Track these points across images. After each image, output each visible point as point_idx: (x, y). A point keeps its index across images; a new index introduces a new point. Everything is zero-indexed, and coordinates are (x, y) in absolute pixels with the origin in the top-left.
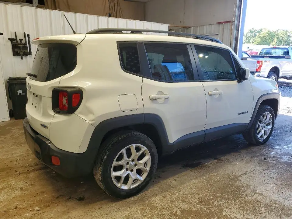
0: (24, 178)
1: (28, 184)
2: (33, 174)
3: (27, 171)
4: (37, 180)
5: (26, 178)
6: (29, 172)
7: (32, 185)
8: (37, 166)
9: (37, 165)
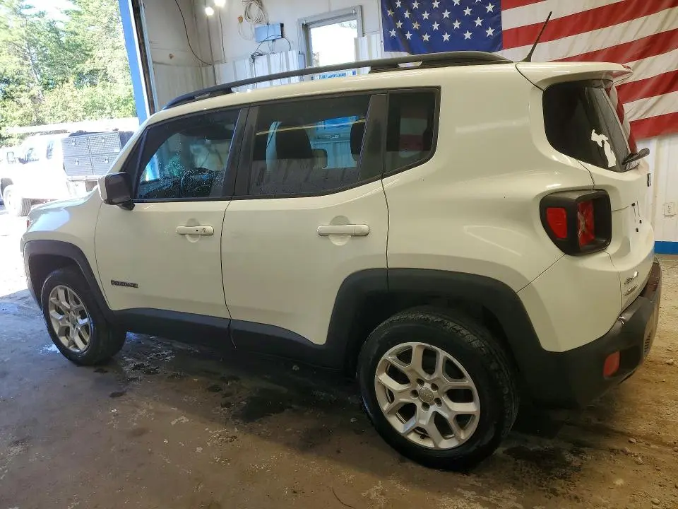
0: (668, 426)
1: (664, 408)
2: (643, 427)
3: (652, 446)
4: (642, 407)
5: (663, 423)
6: (649, 439)
7: (659, 402)
8: (615, 447)
9: (612, 450)
